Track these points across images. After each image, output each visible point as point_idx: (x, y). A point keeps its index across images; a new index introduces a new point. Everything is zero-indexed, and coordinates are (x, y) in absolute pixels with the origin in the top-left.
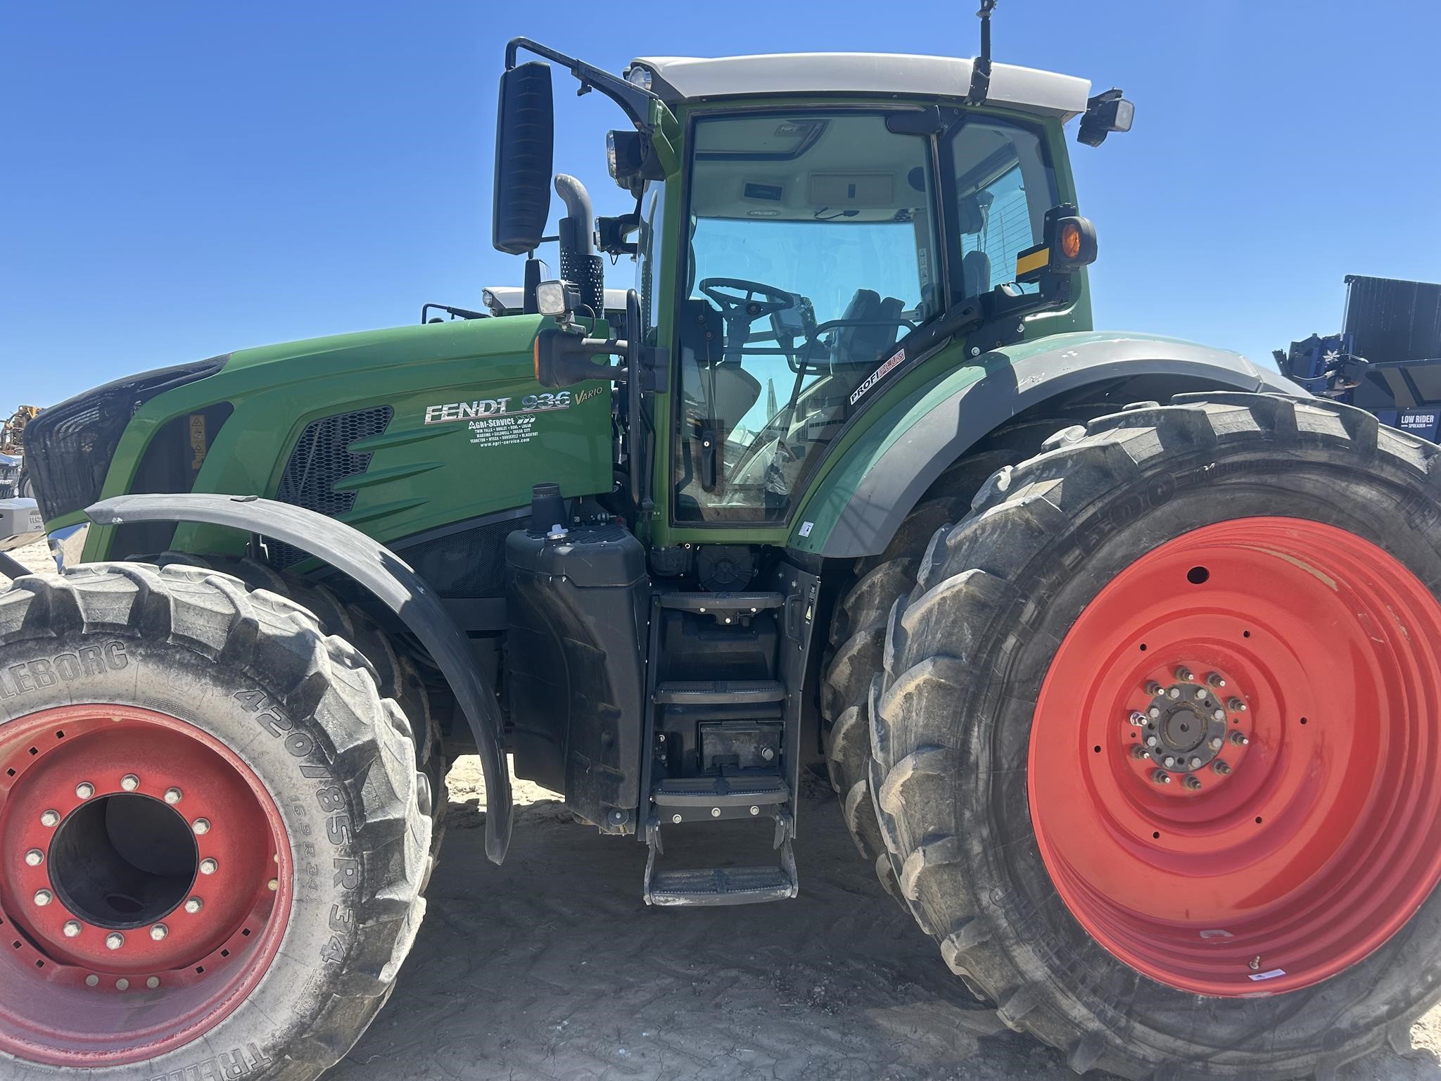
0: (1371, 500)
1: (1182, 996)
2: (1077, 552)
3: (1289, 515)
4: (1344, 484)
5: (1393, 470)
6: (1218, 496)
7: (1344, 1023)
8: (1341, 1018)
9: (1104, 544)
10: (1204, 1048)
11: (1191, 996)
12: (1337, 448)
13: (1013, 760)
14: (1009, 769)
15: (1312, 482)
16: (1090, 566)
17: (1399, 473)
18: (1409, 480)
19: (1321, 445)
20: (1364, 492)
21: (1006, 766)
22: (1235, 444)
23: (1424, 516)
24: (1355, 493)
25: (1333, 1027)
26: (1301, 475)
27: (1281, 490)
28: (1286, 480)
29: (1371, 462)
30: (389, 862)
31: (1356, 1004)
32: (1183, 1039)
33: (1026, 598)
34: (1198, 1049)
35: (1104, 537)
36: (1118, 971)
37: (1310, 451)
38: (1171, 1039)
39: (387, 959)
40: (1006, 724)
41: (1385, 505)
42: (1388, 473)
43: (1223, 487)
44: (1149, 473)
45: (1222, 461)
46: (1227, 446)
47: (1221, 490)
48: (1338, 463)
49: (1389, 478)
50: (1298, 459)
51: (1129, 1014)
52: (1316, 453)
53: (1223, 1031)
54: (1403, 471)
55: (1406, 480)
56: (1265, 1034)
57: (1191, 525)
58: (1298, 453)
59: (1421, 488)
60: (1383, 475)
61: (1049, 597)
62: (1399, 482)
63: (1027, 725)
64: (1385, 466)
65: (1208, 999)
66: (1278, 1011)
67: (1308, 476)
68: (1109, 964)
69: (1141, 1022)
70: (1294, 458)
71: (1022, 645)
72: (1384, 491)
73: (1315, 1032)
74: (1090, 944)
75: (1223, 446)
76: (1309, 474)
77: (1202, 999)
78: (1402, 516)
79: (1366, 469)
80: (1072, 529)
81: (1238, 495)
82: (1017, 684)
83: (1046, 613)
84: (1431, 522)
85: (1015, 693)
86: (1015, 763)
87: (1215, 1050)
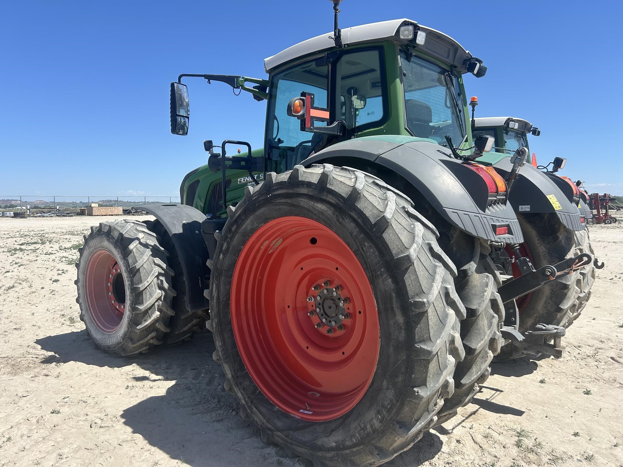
0: (324, 210)
1: (271, 404)
2: (235, 226)
3: (300, 216)
4: (312, 203)
5: (332, 197)
6: (274, 207)
7: (319, 442)
8: (318, 440)
9: (243, 224)
10: (272, 427)
11: (274, 406)
12: (310, 187)
13: (224, 297)
14: (222, 300)
15: (304, 202)
16: (240, 232)
17: (334, 198)
18: (337, 201)
19: (305, 186)
20: (320, 206)
21: (221, 299)
22: (278, 187)
23: (343, 218)
24: (317, 207)
25: (314, 442)
26: (298, 199)
27: (293, 205)
28: (294, 201)
29: (323, 193)
30: (139, 298)
31: (325, 437)
32: (266, 420)
33: (225, 241)
34: (270, 426)
35: (243, 221)
36: (253, 385)
37: (301, 189)
38: (263, 418)
39: (141, 324)
40: (222, 284)
41: (329, 212)
42: (331, 199)
43: (275, 204)
44: (254, 198)
45: (274, 193)
46: (276, 187)
47: (274, 205)
48: (311, 194)
49: (330, 200)
50: (297, 192)
51: (252, 402)
52: (303, 190)
53: (279, 424)
54: (335, 197)
55: (336, 201)
56: (291, 432)
57: (270, 218)
58: (297, 190)
59: (341, 205)
60: (328, 199)
61: (230, 242)
62: (334, 202)
63: (229, 286)
64: (328, 195)
65: (279, 410)
66: (299, 425)
67: (301, 199)
68: (250, 382)
69: (255, 407)
70: (296, 192)
71: (224, 258)
72: (328, 206)
73: (308, 440)
74: (245, 372)
75: (275, 188)
76: (301, 198)
77: (277, 409)
78: (335, 217)
79: (320, 196)
80: (235, 218)
81: (281, 207)
82: (224, 271)
83: (230, 247)
84: (347, 221)
85: (223, 274)
86: (225, 299)
87: (275, 429)
